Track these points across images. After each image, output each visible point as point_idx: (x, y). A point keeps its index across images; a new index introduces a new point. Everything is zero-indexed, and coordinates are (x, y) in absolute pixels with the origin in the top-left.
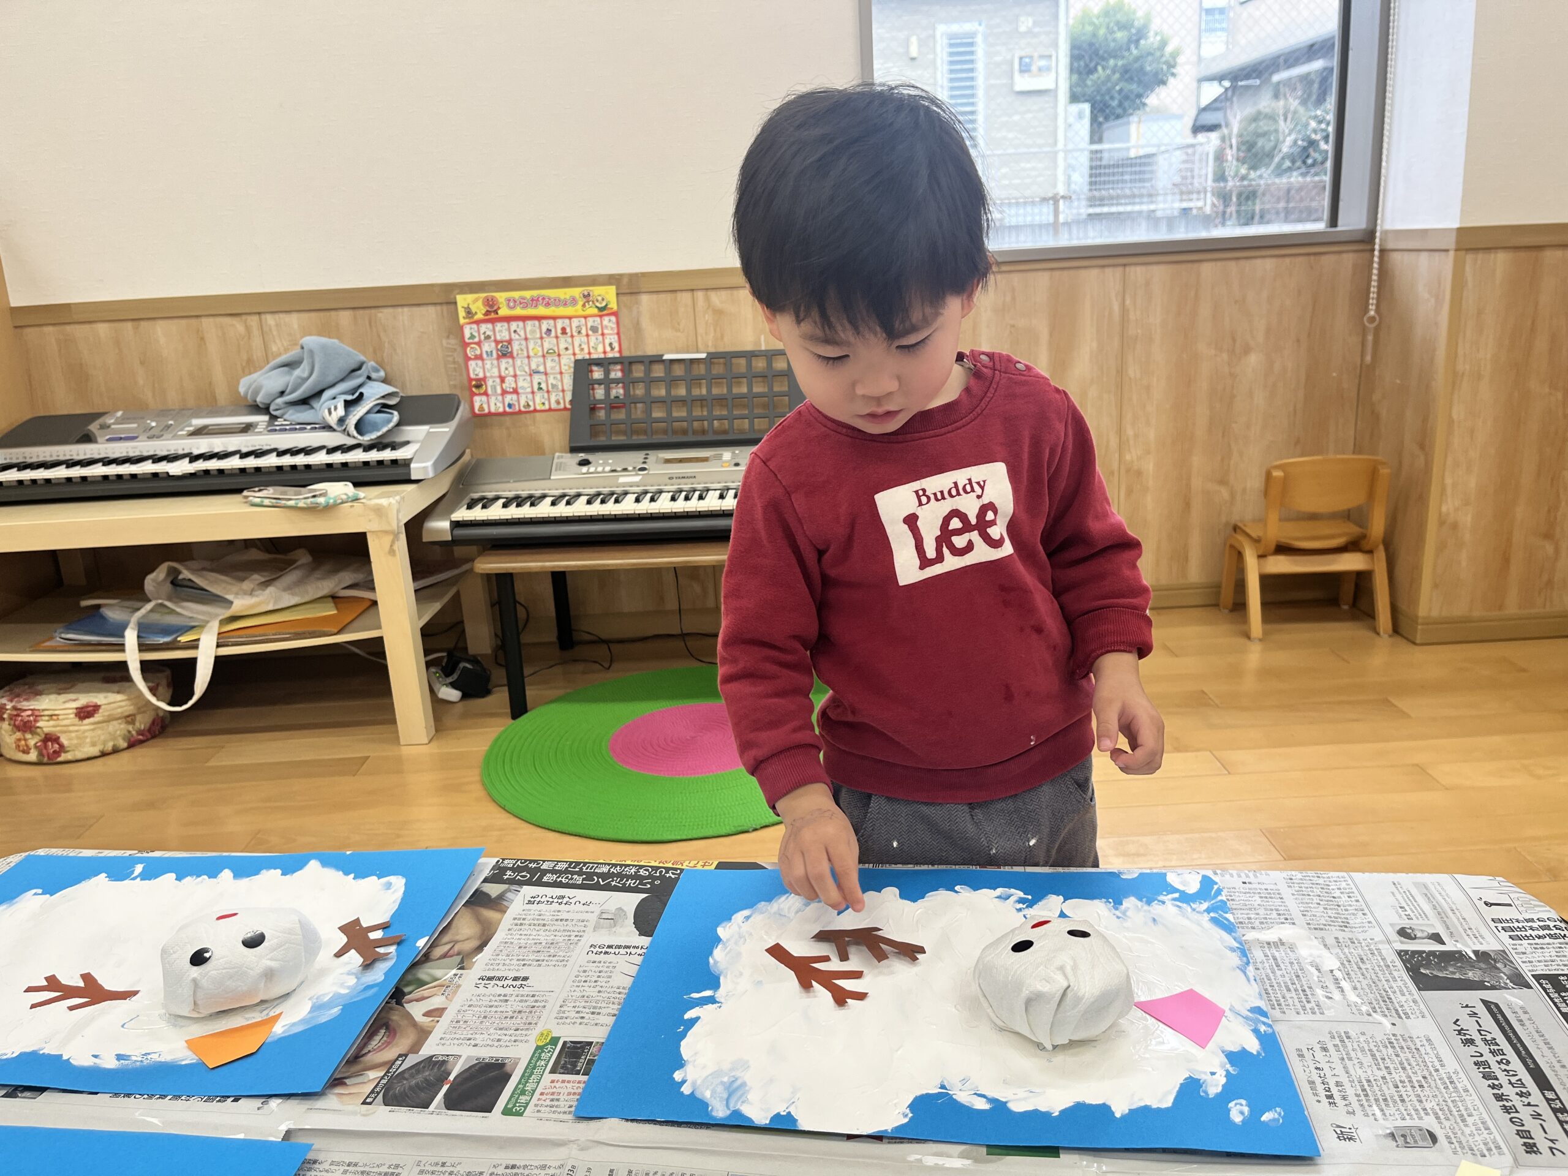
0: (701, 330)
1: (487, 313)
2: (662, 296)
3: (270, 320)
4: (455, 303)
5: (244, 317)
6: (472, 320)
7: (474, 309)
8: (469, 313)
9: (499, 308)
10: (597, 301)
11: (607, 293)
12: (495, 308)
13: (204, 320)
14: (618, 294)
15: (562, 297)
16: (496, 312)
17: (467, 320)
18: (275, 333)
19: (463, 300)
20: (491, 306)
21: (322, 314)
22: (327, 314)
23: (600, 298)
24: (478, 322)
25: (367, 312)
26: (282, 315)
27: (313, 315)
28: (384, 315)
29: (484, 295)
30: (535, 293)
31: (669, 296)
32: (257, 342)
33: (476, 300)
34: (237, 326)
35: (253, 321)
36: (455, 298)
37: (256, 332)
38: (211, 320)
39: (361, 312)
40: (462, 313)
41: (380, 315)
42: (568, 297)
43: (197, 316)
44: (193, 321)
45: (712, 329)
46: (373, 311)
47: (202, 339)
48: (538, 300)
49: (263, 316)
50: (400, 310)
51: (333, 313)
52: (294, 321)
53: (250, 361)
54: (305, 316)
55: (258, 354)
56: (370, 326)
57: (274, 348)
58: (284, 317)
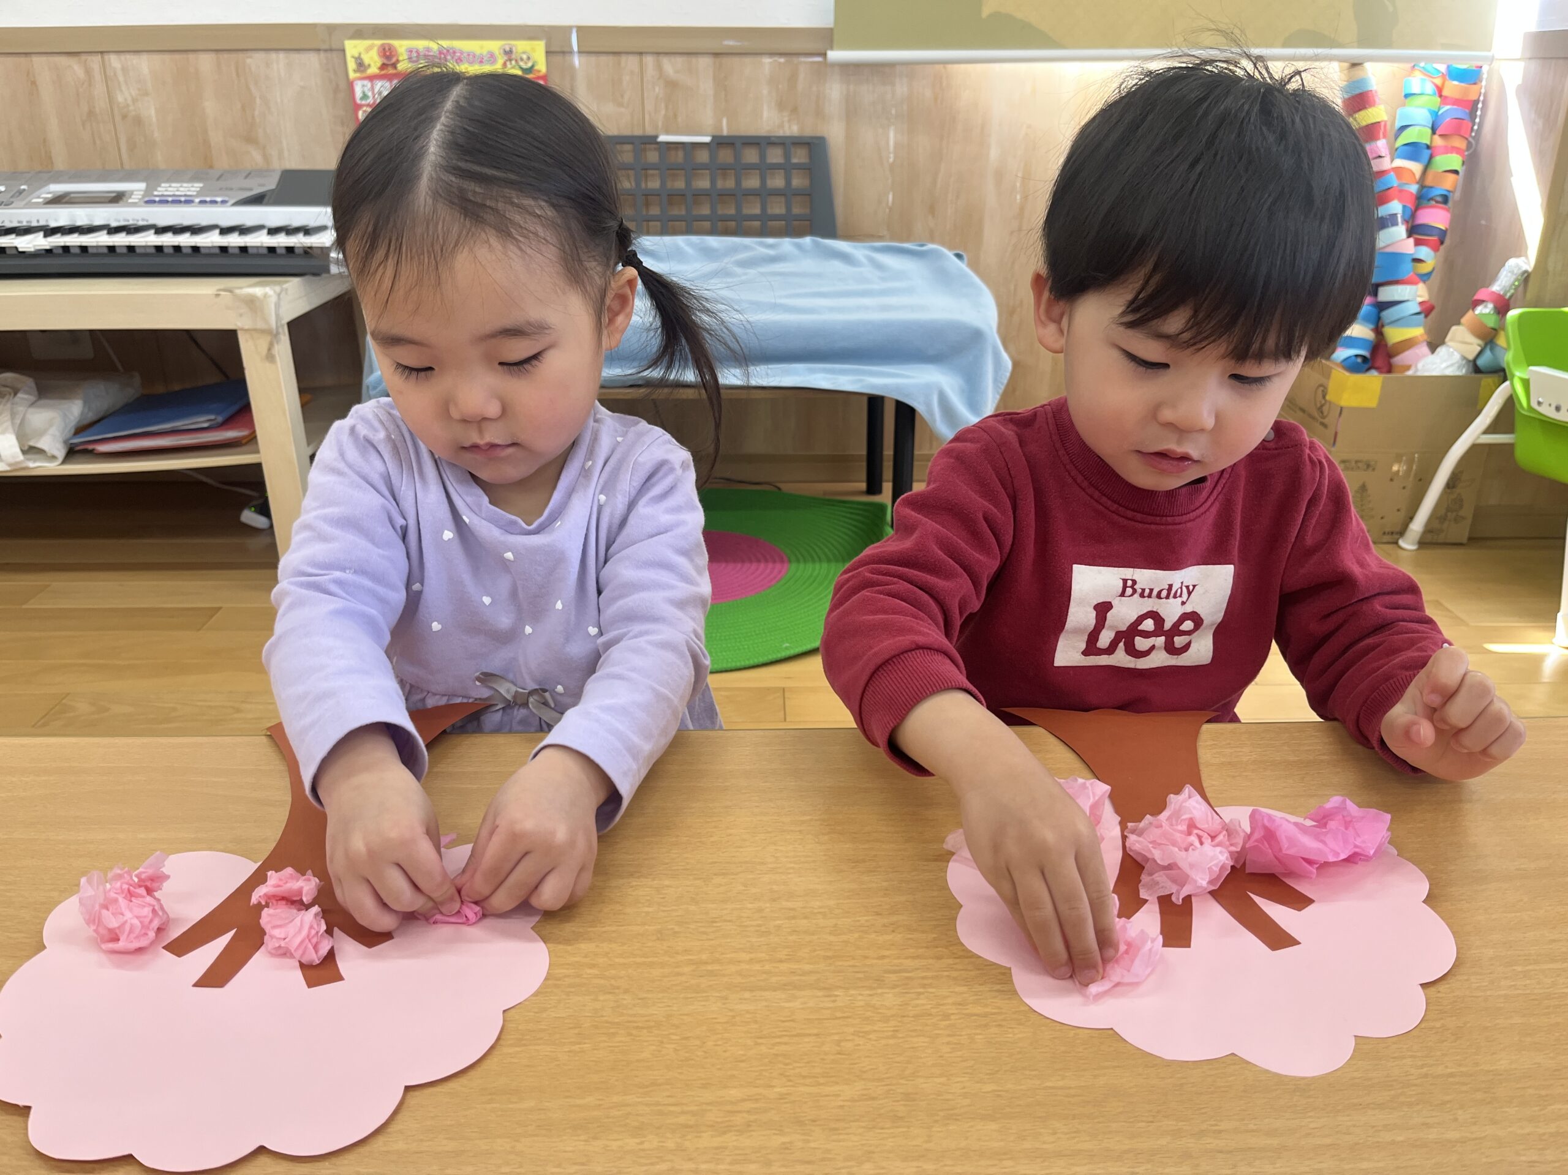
0: (649, 106)
1: (383, 66)
2: (603, 59)
3: (115, 62)
4: (343, 51)
5: (83, 57)
6: (364, 75)
7: (366, 60)
8: (361, 65)
9: (398, 61)
10: (522, 59)
11: (533, 50)
12: (394, 60)
13: (36, 59)
14: (548, 53)
15: (478, 52)
16: (394, 66)
17: (358, 75)
18: (121, 79)
19: (353, 48)
20: (388, 58)
21: (177, 56)
23: (525, 57)
24: (372, 78)
25: (234, 56)
26: (128, 56)
27: (167, 57)
28: (255, 61)
29: (378, 42)
30: (442, 43)
31: (611, 58)
32: (99, 89)
33: (368, 49)
34: (75, 68)
35: (95, 61)
36: (343, 45)
37: (98, 76)
38: (43, 59)
39: (226, 56)
40: (351, 65)
41: (249, 61)
42: (485, 53)
43: (26, 54)
44: (22, 60)
45: (663, 105)
46: (241, 55)
47: (34, 83)
48: (447, 54)
49: (106, 57)
50: (273, 55)
51: (191, 56)
52: (144, 65)
53: (91, 113)
54: (157, 58)
55: (101, 104)
56: (238, 75)
57: (120, 99)
58: (133, 60)
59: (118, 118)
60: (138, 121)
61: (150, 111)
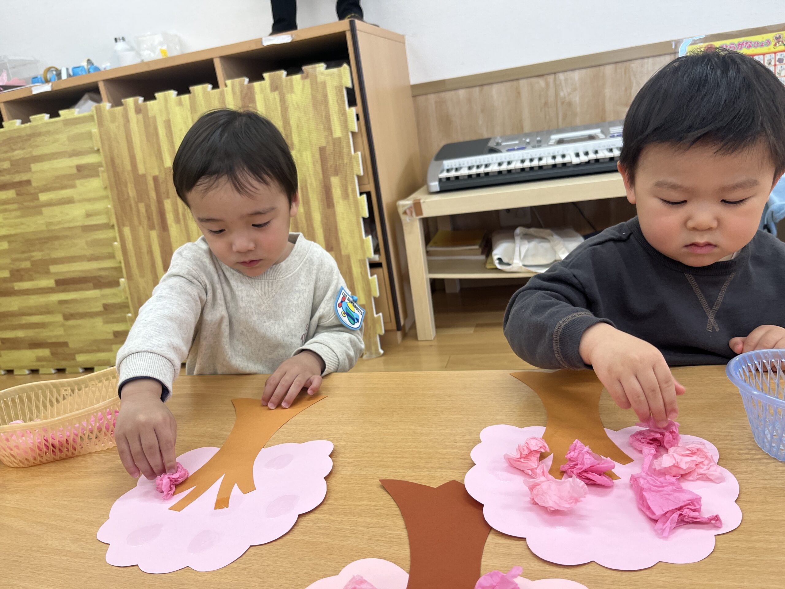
3: (561, 76)
5: (545, 77)
13: (521, 81)
15: (760, 41)
18: (563, 85)
21: (594, 69)
22: (598, 68)
25: (625, 64)
27: (589, 70)
28: (636, 64)
29: (705, 44)
30: (741, 40)
32: (552, 92)
34: (541, 82)
35: (551, 78)
37: (552, 85)
38: (525, 80)
39: (620, 64)
41: (633, 65)
42: (764, 40)
43: (516, 80)
44: (515, 83)
46: (628, 63)
47: (519, 93)
48: (743, 44)
49: (557, 75)
50: (646, 60)
51: (602, 68)
52: (576, 75)
53: (546, 104)
54: (584, 71)
55: (551, 99)
56: (625, 73)
57: (562, 94)
58: (570, 74)
59: (559, 104)
60: (570, 104)
61: (576, 99)
